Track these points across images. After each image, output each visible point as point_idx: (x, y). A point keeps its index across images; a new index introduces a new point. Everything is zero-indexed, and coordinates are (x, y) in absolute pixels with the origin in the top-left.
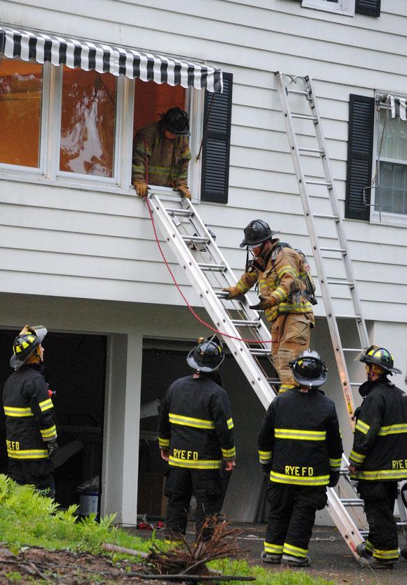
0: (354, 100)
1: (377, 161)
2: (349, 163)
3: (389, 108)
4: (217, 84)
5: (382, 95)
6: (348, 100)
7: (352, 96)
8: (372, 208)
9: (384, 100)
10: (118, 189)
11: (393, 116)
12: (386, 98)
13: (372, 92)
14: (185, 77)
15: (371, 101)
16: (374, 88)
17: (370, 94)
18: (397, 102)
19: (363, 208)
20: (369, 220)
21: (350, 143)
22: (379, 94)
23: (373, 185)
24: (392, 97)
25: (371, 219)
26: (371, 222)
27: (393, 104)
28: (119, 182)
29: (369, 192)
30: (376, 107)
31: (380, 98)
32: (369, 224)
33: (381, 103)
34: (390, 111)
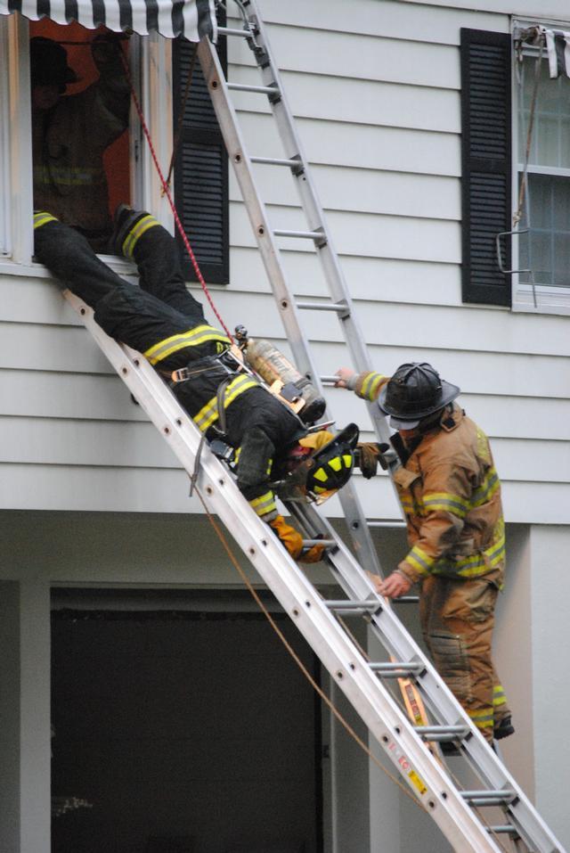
0: (471, 42)
1: (520, 174)
2: (466, 181)
3: (544, 56)
4: (205, 23)
5: (526, 27)
6: (457, 42)
7: (465, 33)
8: (515, 277)
9: (532, 37)
10: (8, 264)
11: (553, 72)
12: (535, 34)
13: (505, 20)
14: (139, 11)
15: (502, 41)
16: (510, 12)
17: (500, 26)
18: (560, 41)
19: (497, 278)
20: (510, 306)
21: (466, 137)
22: (519, 25)
23: (515, 228)
24: (549, 32)
25: (514, 302)
26: (514, 309)
27: (551, 45)
28: (9, 250)
29: (507, 242)
30: (514, 54)
31: (523, 34)
32: (510, 312)
33: (525, 45)
34: (546, 61)
